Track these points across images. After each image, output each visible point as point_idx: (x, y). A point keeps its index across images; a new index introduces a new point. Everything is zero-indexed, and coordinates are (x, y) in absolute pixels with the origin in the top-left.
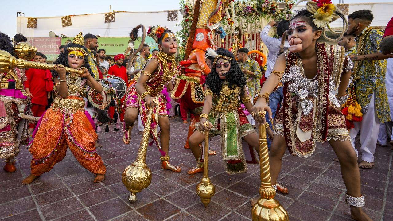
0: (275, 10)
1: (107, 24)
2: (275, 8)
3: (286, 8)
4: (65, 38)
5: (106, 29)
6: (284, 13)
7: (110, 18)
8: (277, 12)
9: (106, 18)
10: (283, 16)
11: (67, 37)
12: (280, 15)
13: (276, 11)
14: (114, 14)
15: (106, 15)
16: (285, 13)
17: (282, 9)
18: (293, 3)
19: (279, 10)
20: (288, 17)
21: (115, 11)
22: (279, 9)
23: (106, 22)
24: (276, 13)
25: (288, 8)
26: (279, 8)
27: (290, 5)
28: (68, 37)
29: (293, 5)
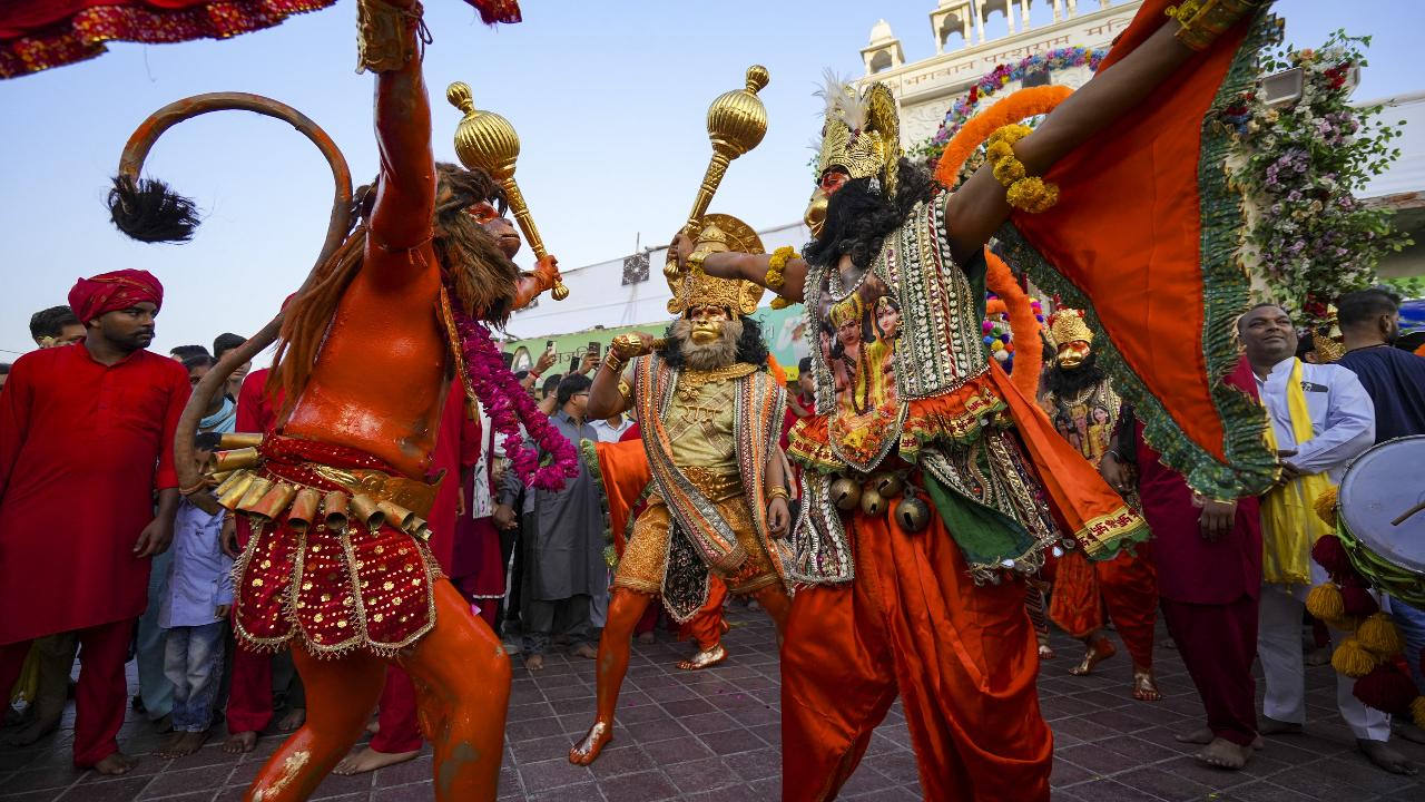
0: (1244, 110)
1: (629, 288)
2: (1243, 101)
3: (1310, 89)
4: (514, 342)
5: (625, 306)
6: (1302, 115)
7: (637, 270)
8: (1260, 121)
9: (627, 273)
10: (1294, 128)
11: (519, 340)
12: (1279, 129)
13: (1251, 118)
14: (647, 256)
15: (626, 261)
16: (1310, 115)
17: (1287, 101)
18: (1350, 61)
19: (1267, 108)
20: (1329, 128)
21: (649, 246)
22: (1267, 103)
23: (624, 283)
24: (1253, 125)
25: (1319, 89)
26: (1268, 98)
27: (1330, 73)
28: (522, 338)
29: (1350, 71)
